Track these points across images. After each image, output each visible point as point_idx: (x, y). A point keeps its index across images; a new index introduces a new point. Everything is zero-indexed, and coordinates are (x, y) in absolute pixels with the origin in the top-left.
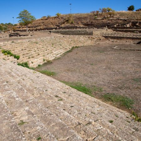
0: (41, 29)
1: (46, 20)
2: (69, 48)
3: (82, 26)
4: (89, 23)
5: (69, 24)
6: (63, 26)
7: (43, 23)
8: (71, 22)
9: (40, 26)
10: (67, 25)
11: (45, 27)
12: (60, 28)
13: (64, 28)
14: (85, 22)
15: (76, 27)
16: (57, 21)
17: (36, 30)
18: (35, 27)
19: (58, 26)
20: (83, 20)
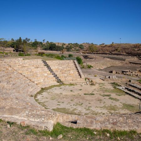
0: (100, 53)
1: (104, 47)
2: (109, 66)
3: (125, 54)
4: (129, 52)
5: (117, 52)
6: (113, 53)
7: (102, 49)
8: (118, 51)
9: (100, 51)
10: (116, 52)
11: (103, 52)
12: (111, 54)
13: (114, 54)
14: (127, 51)
15: (121, 55)
16: (110, 49)
17: (97, 54)
18: (96, 52)
19: (111, 52)
20: (126, 50)
